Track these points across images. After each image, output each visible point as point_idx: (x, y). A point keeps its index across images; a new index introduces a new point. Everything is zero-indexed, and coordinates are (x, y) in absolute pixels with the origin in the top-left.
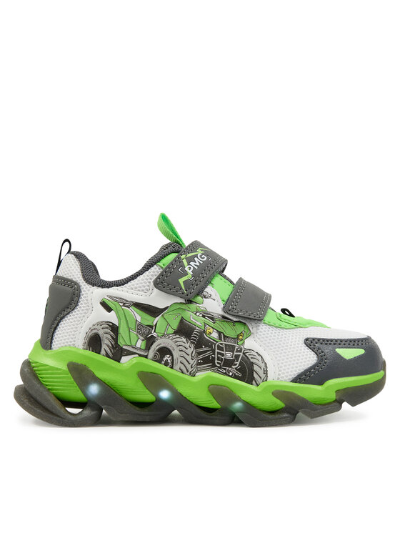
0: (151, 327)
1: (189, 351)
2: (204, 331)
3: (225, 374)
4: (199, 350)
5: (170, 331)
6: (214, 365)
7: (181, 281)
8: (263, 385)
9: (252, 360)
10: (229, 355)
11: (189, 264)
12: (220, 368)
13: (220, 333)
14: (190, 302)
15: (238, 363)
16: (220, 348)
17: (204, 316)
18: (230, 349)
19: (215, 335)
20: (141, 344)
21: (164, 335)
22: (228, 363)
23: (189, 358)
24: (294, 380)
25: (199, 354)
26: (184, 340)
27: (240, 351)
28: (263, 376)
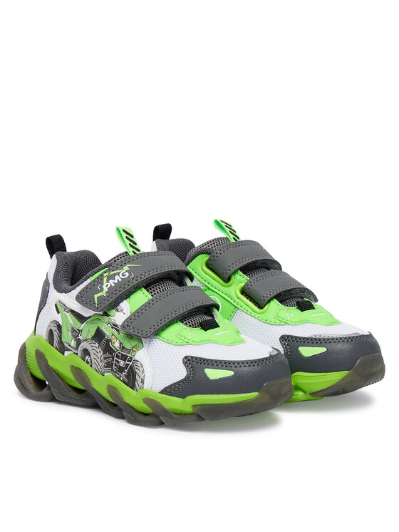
0: (79, 331)
1: (99, 355)
2: (111, 341)
3: (118, 378)
4: (105, 356)
5: (90, 337)
6: (112, 370)
7: (96, 296)
8: (139, 391)
9: (137, 370)
10: (122, 363)
11: (108, 282)
12: (115, 372)
13: (121, 343)
14: (106, 314)
15: (127, 371)
16: (118, 357)
17: (112, 328)
18: (124, 358)
19: (117, 345)
20: (73, 343)
21: (86, 340)
22: (121, 370)
23: (99, 360)
24: (162, 392)
25: (105, 358)
26: (97, 345)
27: (130, 361)
28: (140, 384)
